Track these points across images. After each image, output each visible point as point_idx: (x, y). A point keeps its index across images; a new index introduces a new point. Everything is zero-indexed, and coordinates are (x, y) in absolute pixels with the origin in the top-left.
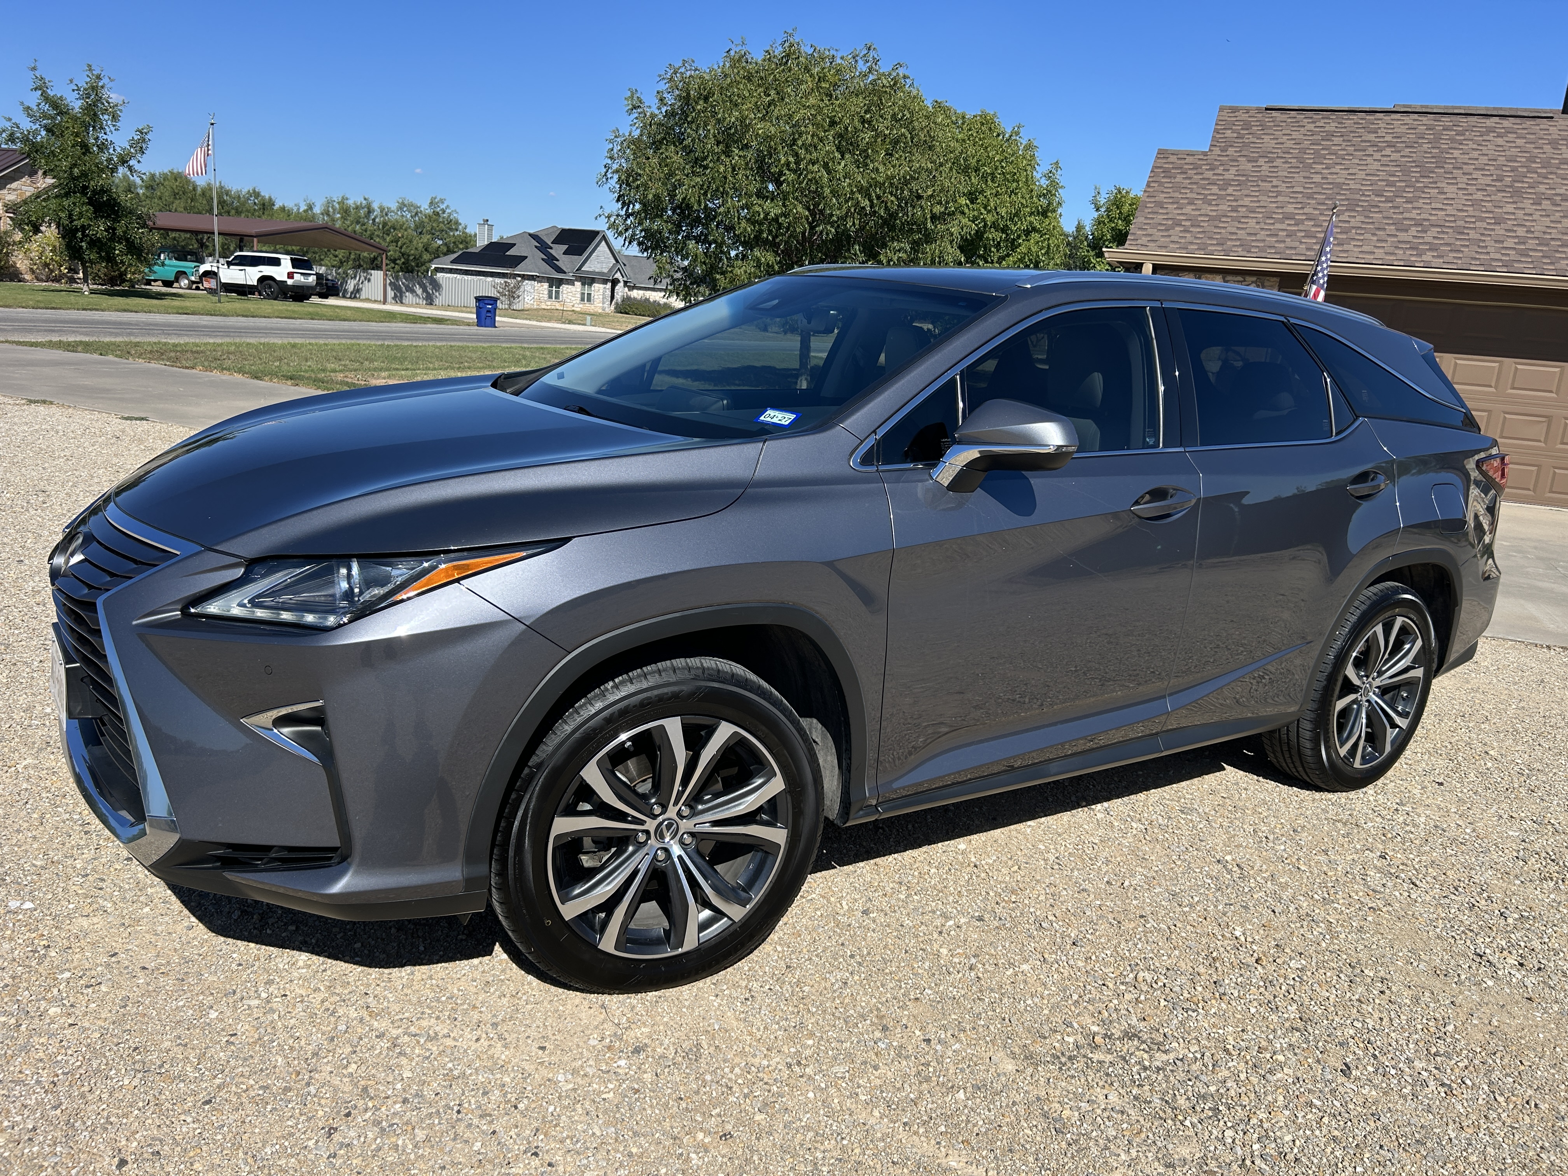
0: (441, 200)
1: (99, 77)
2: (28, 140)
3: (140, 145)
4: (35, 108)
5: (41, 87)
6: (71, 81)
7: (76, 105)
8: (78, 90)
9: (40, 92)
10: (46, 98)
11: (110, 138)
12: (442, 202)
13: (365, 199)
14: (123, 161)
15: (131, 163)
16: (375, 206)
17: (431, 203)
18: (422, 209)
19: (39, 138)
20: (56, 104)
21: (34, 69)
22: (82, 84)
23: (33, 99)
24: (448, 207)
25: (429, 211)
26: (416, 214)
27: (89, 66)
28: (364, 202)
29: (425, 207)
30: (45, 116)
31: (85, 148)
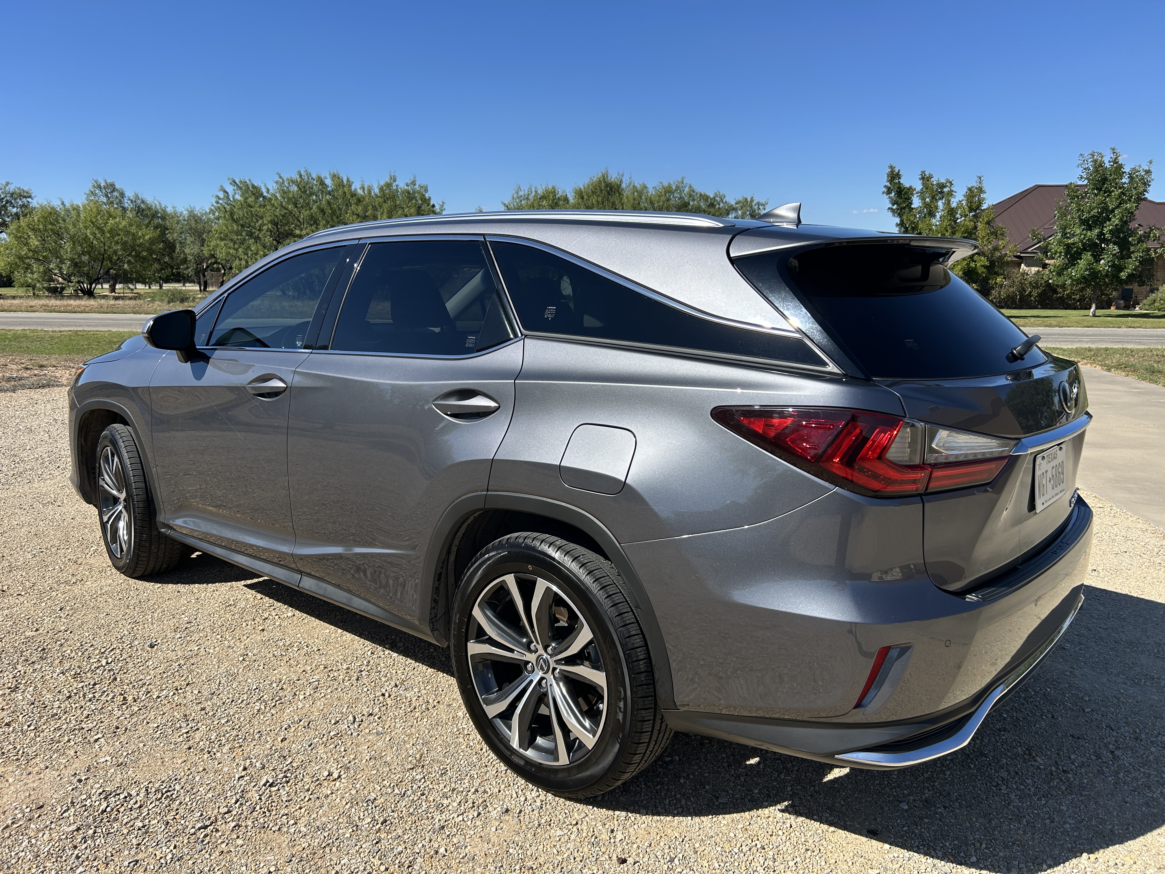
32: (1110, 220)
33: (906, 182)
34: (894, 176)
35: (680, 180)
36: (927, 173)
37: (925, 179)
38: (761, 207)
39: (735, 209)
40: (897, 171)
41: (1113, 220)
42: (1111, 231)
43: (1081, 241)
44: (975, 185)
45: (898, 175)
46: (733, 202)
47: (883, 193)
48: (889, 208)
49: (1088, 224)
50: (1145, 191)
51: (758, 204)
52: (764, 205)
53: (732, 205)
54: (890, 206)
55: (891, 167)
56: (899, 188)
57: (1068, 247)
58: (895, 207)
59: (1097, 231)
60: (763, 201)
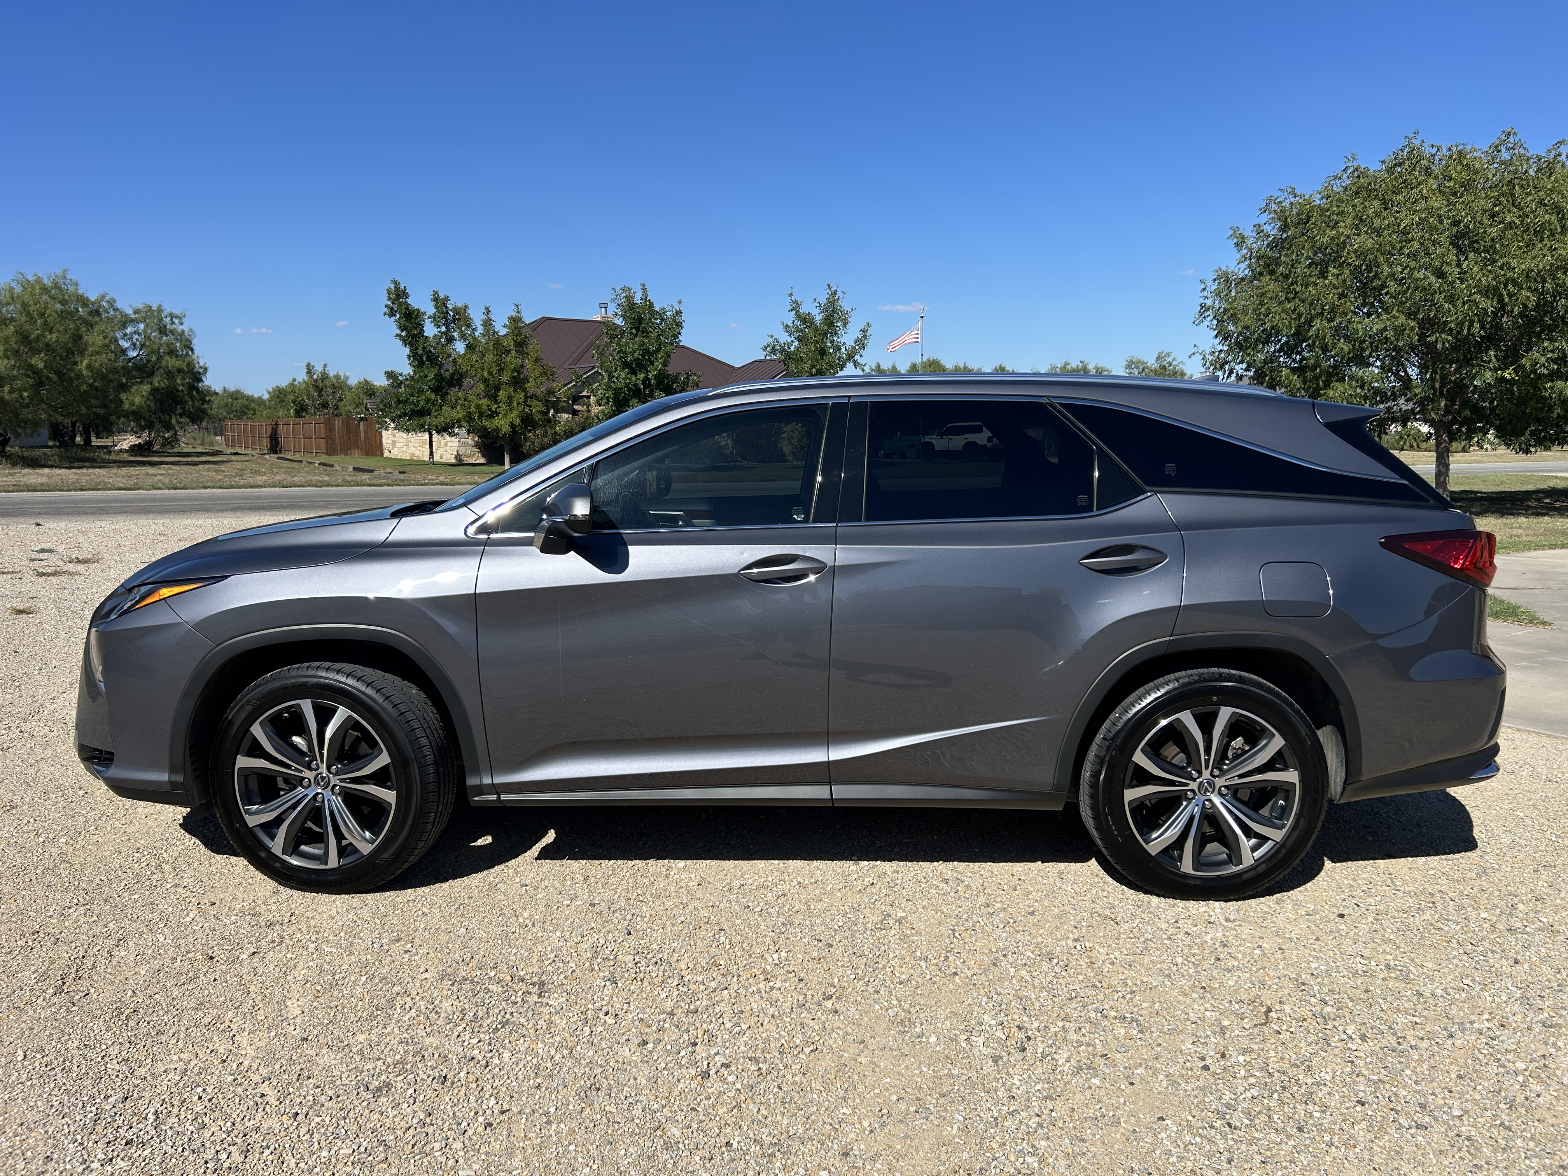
0: (1167, 354)
1: (835, 293)
2: (784, 350)
3: (861, 343)
4: (791, 325)
5: (796, 307)
6: (815, 300)
7: (818, 318)
8: (820, 306)
9: (794, 312)
10: (798, 315)
11: (842, 340)
12: (1168, 354)
13: (1081, 362)
14: (850, 357)
15: (856, 358)
16: (1091, 367)
17: (1158, 358)
18: (1149, 364)
19: (792, 348)
20: (806, 320)
21: (791, 295)
22: (823, 301)
23: (790, 318)
24: (1174, 359)
25: (1156, 366)
26: (1143, 370)
27: (829, 285)
28: (1081, 365)
29: (1151, 361)
30: (798, 330)
31: (823, 352)
32: (652, 363)
33: (414, 302)
34: (398, 295)
35: (59, 272)
36: (442, 296)
37: (440, 303)
38: (176, 321)
39: (133, 321)
40: (402, 288)
41: (656, 364)
42: (655, 376)
43: (627, 386)
44: (514, 314)
45: (405, 294)
46: (129, 311)
47: (385, 314)
48: (397, 335)
49: (632, 368)
50: (679, 333)
51: (172, 316)
52: (180, 318)
53: (126, 315)
54: (398, 332)
55: (395, 282)
56: (407, 309)
57: (617, 391)
58: (404, 333)
59: (642, 376)
60: (177, 312)
